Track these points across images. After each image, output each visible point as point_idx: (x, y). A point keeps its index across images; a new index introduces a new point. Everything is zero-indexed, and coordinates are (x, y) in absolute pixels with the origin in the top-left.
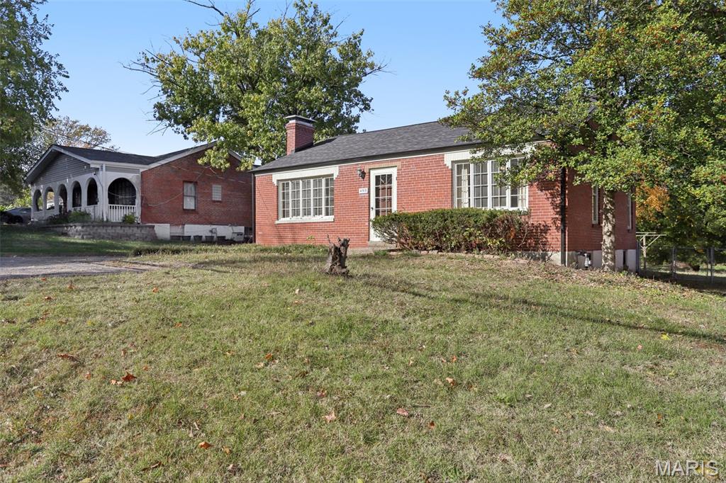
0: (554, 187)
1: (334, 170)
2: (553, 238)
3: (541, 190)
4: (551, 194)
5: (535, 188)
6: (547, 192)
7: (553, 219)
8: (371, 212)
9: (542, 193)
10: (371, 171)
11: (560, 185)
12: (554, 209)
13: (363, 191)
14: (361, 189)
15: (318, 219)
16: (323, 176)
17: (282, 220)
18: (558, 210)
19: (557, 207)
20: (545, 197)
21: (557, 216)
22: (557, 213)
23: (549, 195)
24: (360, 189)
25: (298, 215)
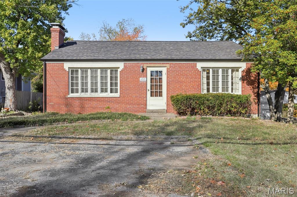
0: (254, 84)
1: (121, 65)
2: (253, 108)
3: (248, 85)
4: (253, 87)
5: (245, 84)
6: (251, 86)
7: (253, 99)
8: (148, 92)
9: (248, 87)
10: (148, 68)
11: (257, 83)
12: (254, 94)
13: (142, 79)
14: (142, 78)
15: (104, 95)
16: (109, 68)
17: (71, 95)
18: (256, 95)
19: (255, 93)
20: (250, 88)
21: (255, 98)
22: (255, 96)
23: (252, 88)
24: (140, 78)
25: (87, 91)
